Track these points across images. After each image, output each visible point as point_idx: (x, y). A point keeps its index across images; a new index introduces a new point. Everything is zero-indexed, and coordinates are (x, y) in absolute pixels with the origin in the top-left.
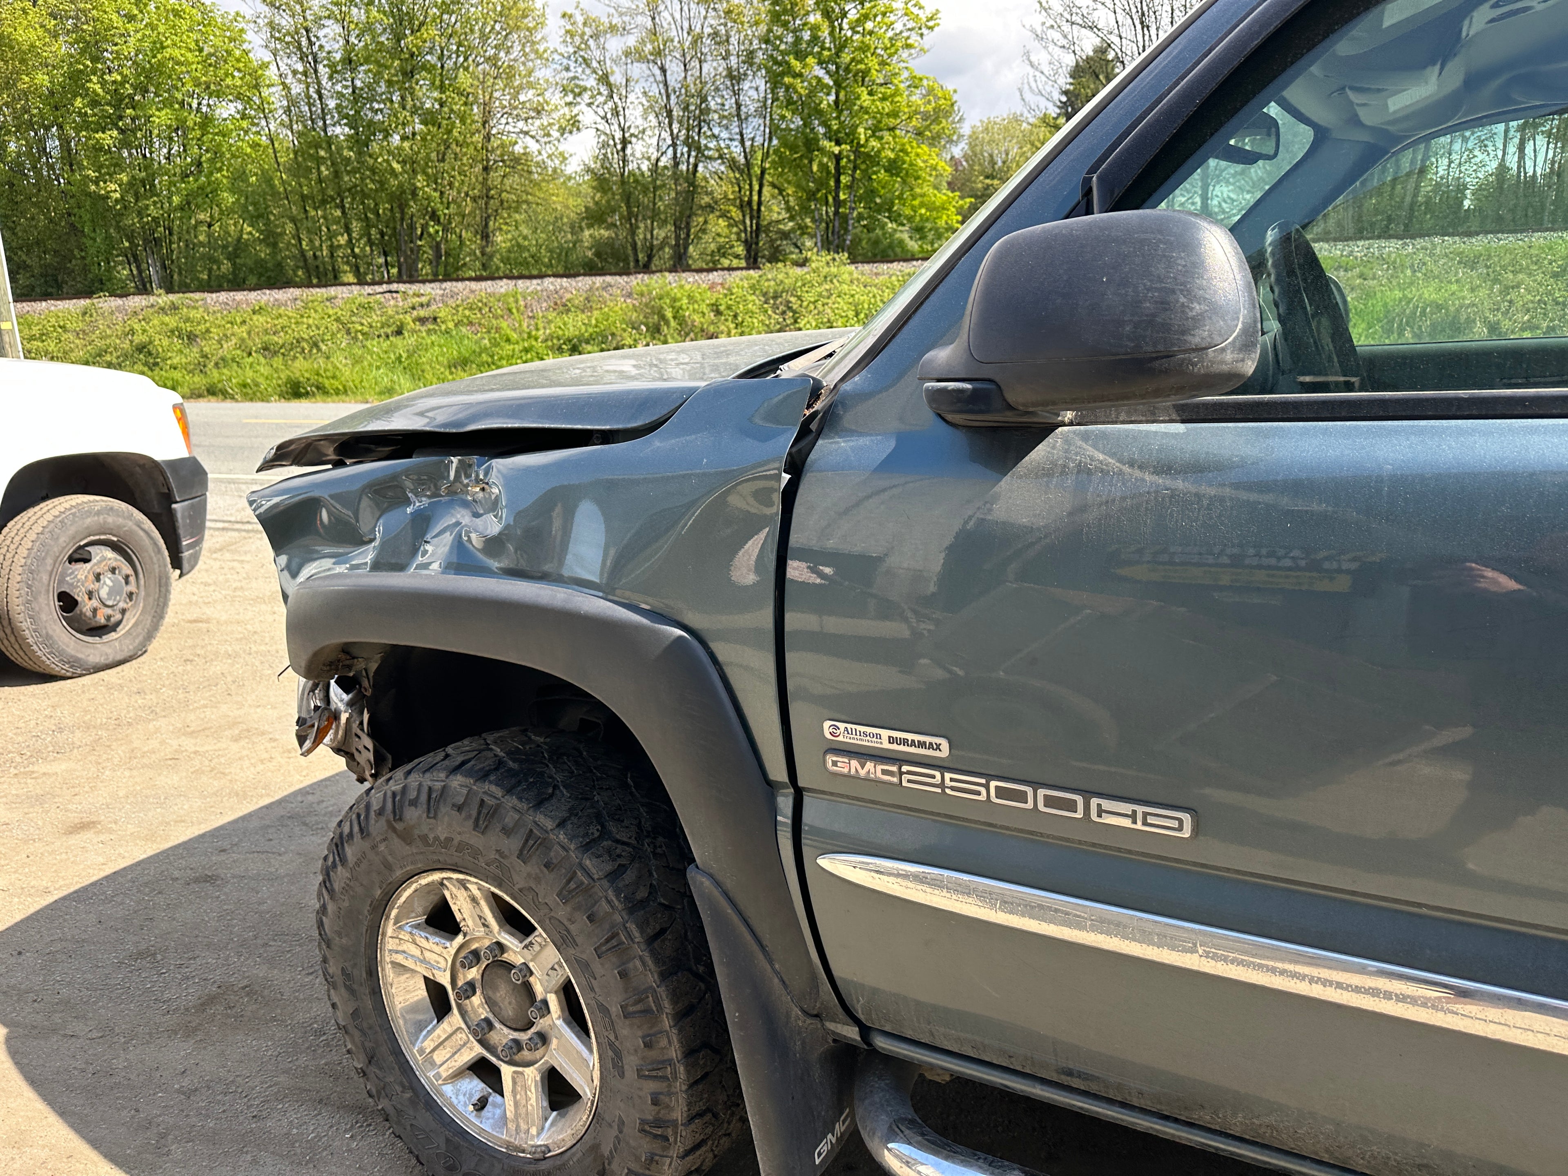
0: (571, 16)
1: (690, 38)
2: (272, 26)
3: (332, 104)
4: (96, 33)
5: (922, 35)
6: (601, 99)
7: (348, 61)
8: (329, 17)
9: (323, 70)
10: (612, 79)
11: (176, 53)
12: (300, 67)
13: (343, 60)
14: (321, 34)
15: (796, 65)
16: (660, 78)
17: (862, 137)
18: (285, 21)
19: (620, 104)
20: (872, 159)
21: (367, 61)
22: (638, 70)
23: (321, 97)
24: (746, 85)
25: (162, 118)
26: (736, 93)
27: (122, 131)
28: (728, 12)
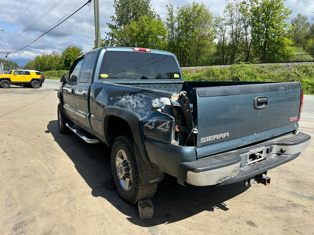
0: (217, 18)
1: (238, 20)
2: (167, 24)
3: (174, 36)
4: (143, 26)
5: (287, 16)
6: (219, 33)
7: (178, 28)
8: (176, 21)
9: (174, 31)
10: (223, 29)
11: (153, 29)
12: (171, 30)
13: (177, 29)
14: (174, 24)
15: (257, 24)
16: (232, 28)
17: (270, 37)
18: (169, 23)
19: (224, 33)
20: (273, 42)
21: (182, 28)
22: (228, 27)
23: (173, 35)
24: (248, 28)
25: (150, 40)
26: (246, 30)
27: (144, 42)
28: (246, 14)
